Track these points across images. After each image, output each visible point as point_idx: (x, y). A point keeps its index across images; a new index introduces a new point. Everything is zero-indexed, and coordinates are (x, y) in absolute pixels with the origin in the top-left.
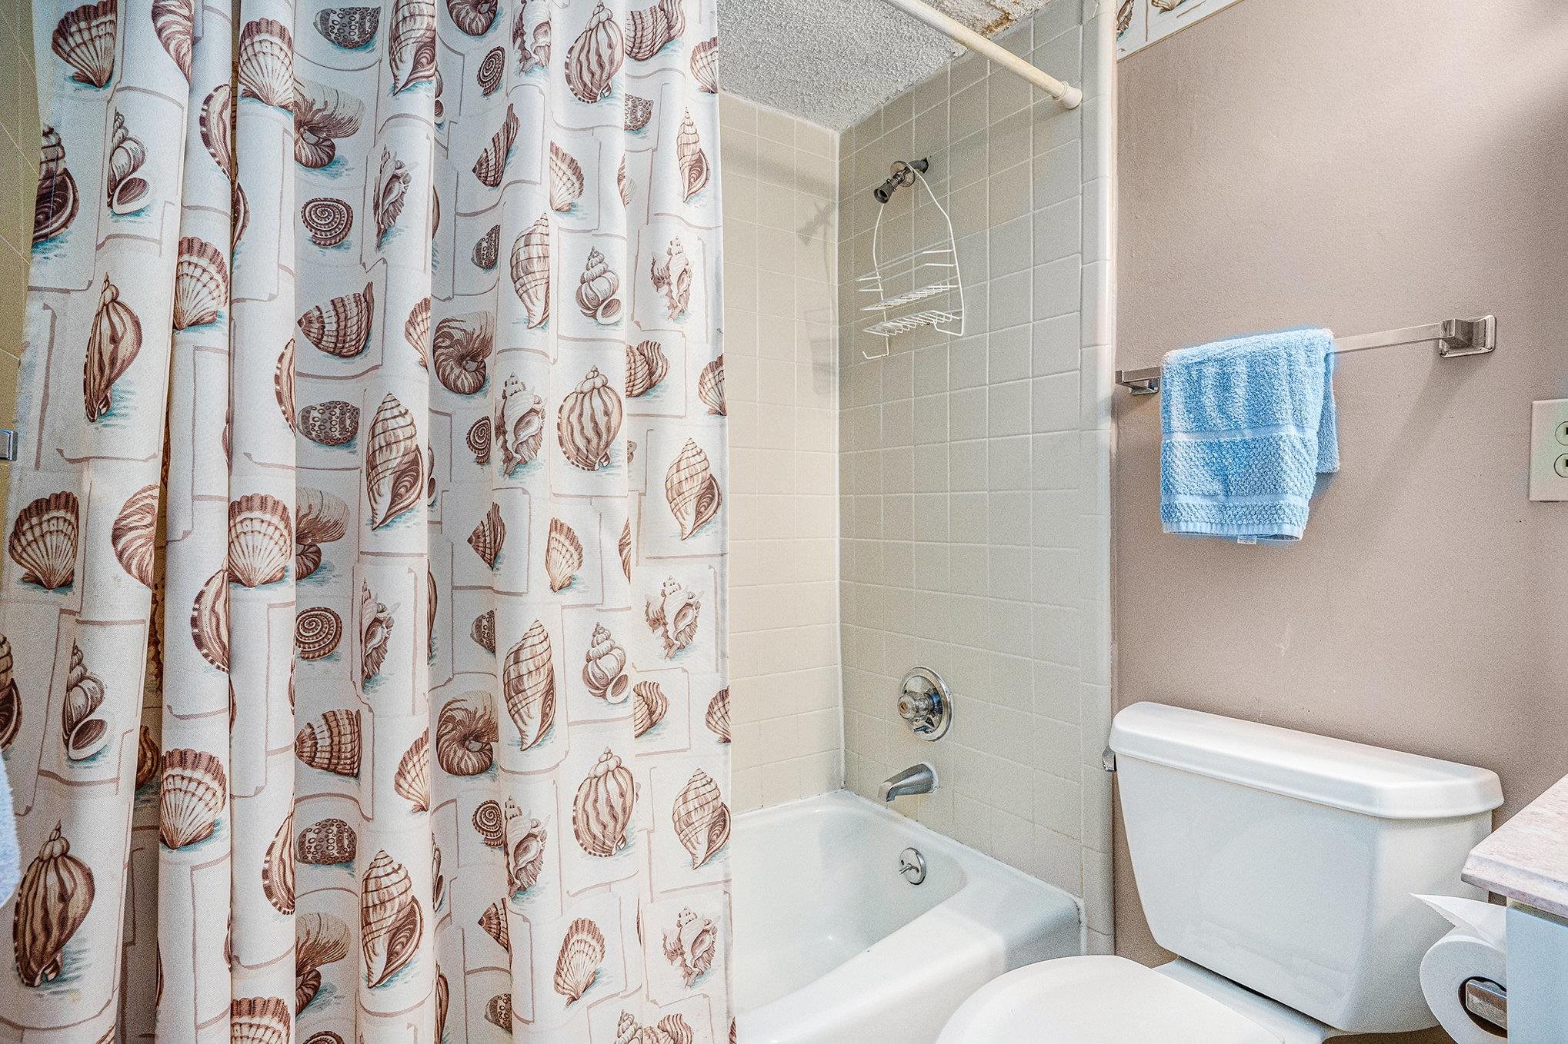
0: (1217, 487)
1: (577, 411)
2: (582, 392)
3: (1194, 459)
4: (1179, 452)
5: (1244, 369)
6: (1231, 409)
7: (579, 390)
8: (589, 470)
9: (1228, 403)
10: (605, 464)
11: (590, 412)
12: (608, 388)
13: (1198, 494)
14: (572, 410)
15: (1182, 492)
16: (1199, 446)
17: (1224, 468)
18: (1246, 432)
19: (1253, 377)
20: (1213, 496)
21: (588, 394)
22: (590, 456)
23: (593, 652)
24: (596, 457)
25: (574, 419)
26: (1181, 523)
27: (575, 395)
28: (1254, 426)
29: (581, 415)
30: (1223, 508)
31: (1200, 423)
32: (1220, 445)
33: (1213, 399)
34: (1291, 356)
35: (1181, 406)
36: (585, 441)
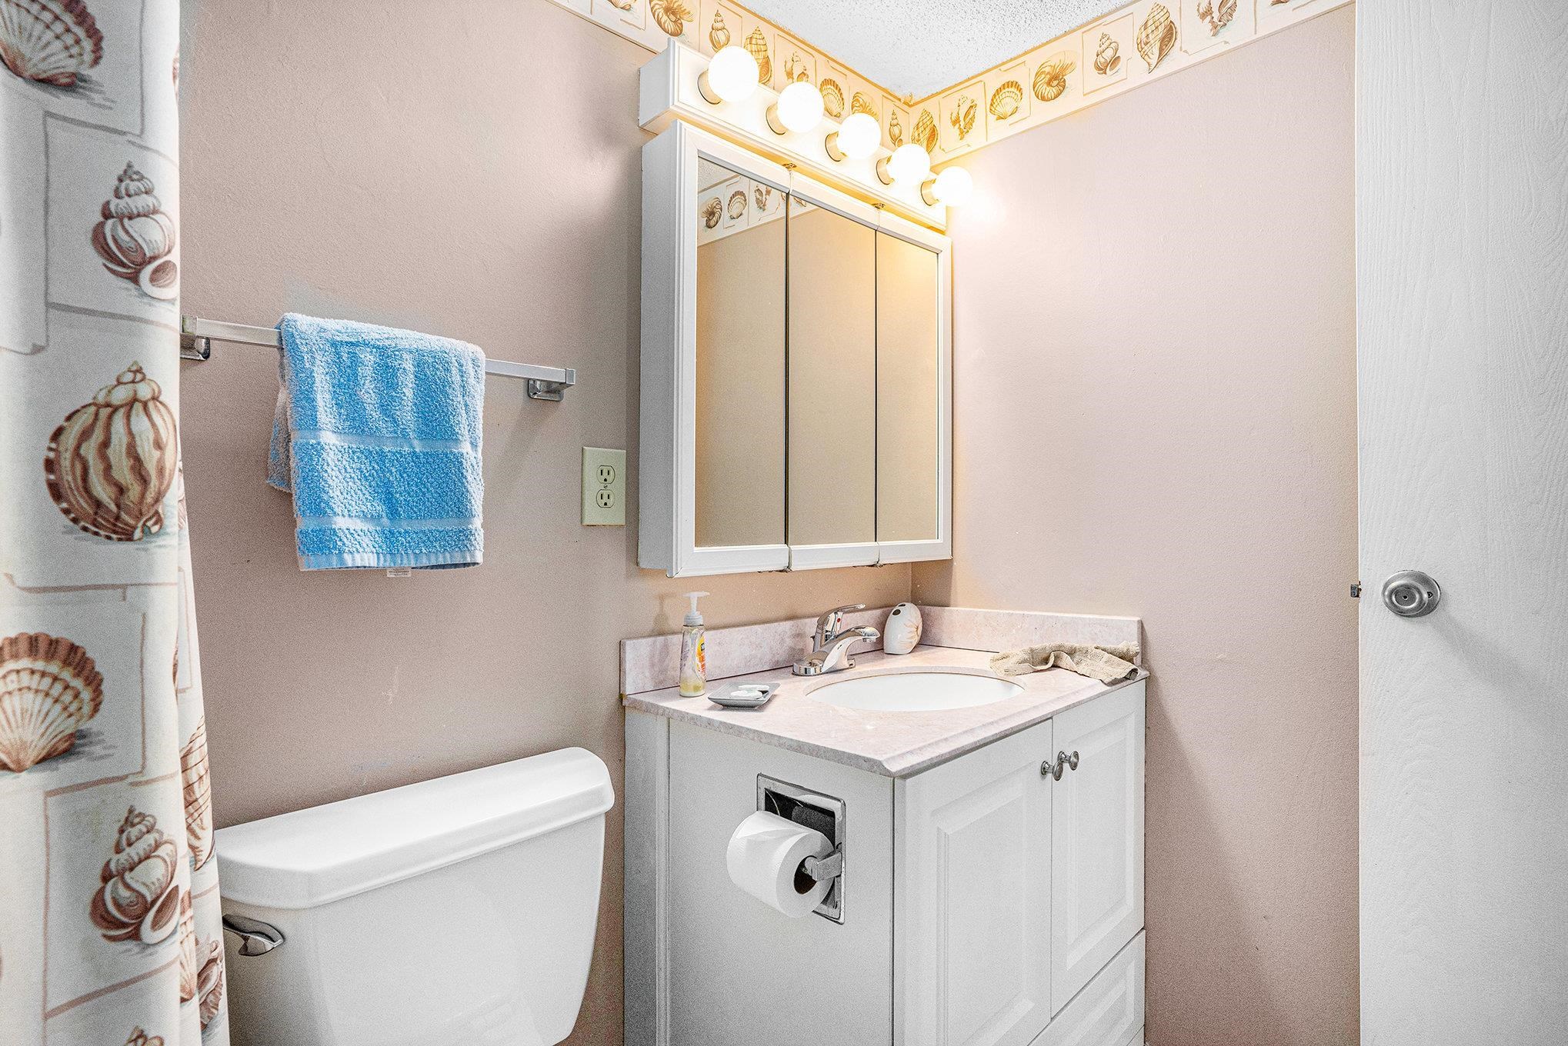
0: (380, 508)
1: (98, 436)
2: (108, 405)
3: (349, 470)
4: (331, 457)
5: (411, 366)
6: (398, 413)
7: (101, 399)
8: (120, 540)
9: (394, 404)
10: (155, 529)
11: (125, 440)
12: (161, 403)
13: (359, 517)
14: (86, 435)
15: (340, 514)
16: (354, 452)
17: (388, 485)
18: (416, 443)
19: (421, 378)
20: (375, 519)
21: (122, 411)
22: (124, 516)
23: (117, 861)
24: (138, 518)
25: (90, 450)
26: (345, 555)
27: (93, 409)
28: (425, 435)
29: (105, 444)
30: (389, 537)
31: (355, 422)
32: (381, 454)
33: (373, 395)
34: (462, 366)
35: (328, 396)
36: (114, 489)
